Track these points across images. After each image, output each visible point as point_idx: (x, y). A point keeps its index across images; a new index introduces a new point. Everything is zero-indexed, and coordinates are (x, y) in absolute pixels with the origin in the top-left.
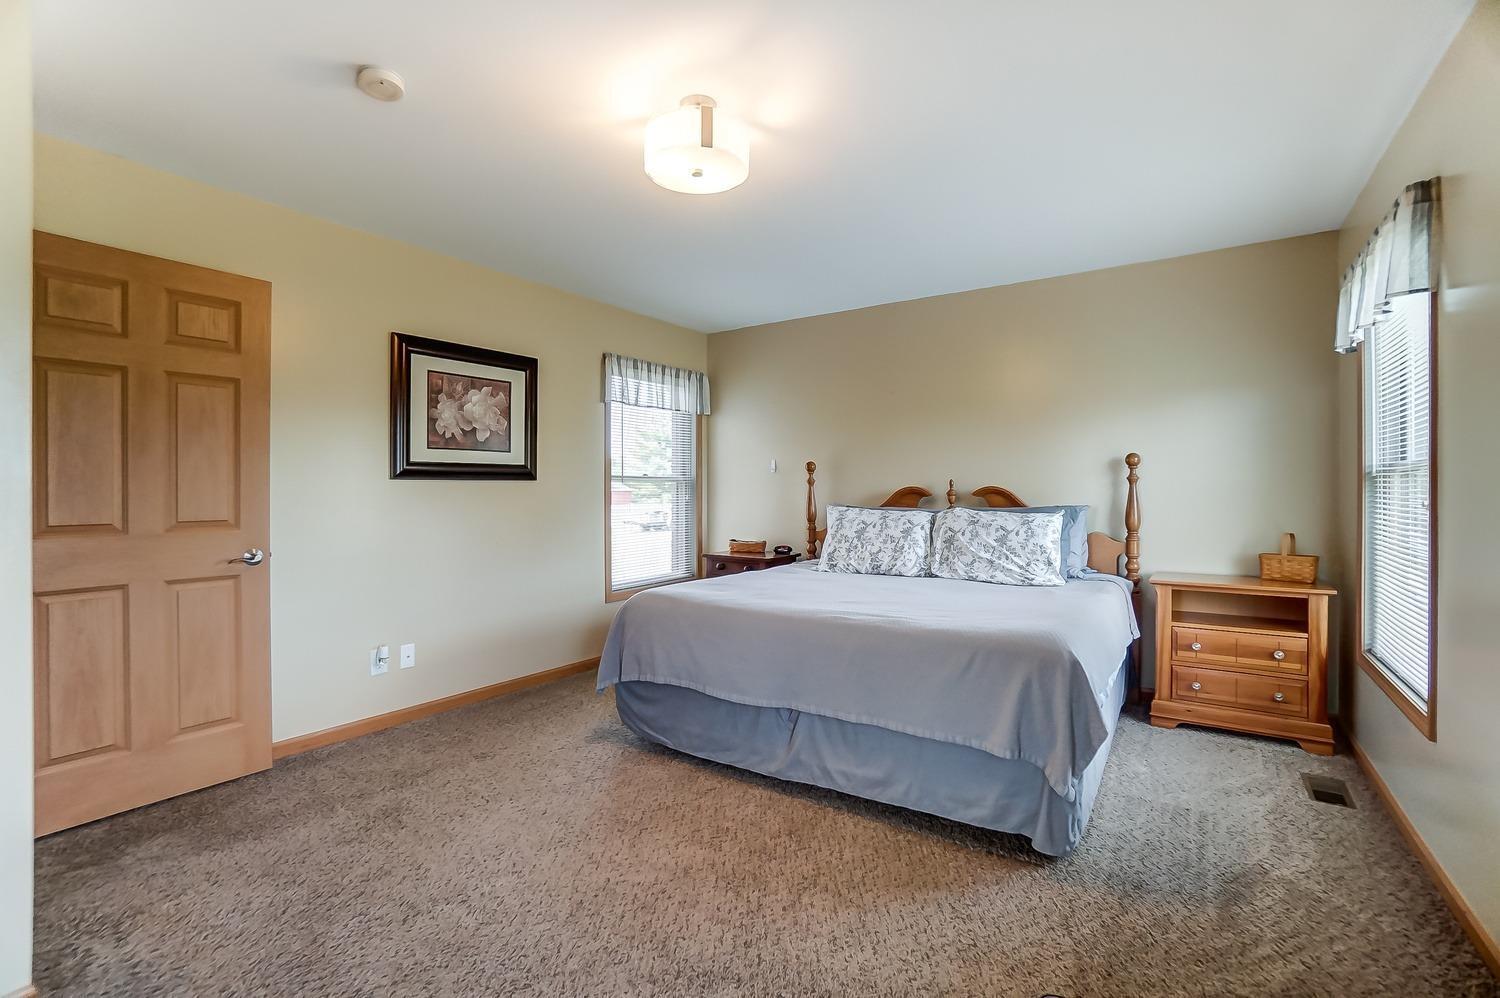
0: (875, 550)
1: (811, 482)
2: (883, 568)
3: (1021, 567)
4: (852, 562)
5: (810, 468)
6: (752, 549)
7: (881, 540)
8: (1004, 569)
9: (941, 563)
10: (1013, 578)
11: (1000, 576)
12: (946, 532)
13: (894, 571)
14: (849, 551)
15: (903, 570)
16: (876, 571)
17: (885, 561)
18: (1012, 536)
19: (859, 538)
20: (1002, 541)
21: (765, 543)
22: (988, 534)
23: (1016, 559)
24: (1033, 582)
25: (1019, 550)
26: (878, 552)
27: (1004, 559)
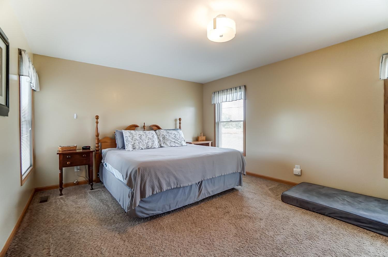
0: (147, 142)
1: (97, 123)
2: (150, 147)
3: (180, 142)
4: (141, 146)
5: (97, 117)
6: (71, 149)
7: (147, 139)
8: (177, 143)
9: (163, 144)
10: (179, 145)
11: (177, 145)
12: (162, 136)
13: (153, 147)
14: (139, 143)
15: (155, 147)
16: (148, 148)
17: (150, 144)
18: (177, 135)
19: (141, 139)
20: (175, 137)
21: (76, 146)
22: (172, 135)
23: (179, 141)
24: (183, 145)
25: (179, 139)
26: (148, 143)
27: (176, 141)
